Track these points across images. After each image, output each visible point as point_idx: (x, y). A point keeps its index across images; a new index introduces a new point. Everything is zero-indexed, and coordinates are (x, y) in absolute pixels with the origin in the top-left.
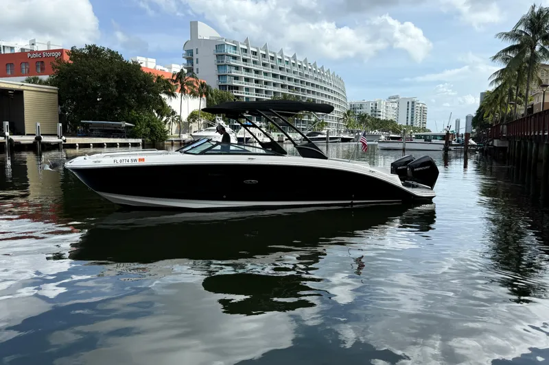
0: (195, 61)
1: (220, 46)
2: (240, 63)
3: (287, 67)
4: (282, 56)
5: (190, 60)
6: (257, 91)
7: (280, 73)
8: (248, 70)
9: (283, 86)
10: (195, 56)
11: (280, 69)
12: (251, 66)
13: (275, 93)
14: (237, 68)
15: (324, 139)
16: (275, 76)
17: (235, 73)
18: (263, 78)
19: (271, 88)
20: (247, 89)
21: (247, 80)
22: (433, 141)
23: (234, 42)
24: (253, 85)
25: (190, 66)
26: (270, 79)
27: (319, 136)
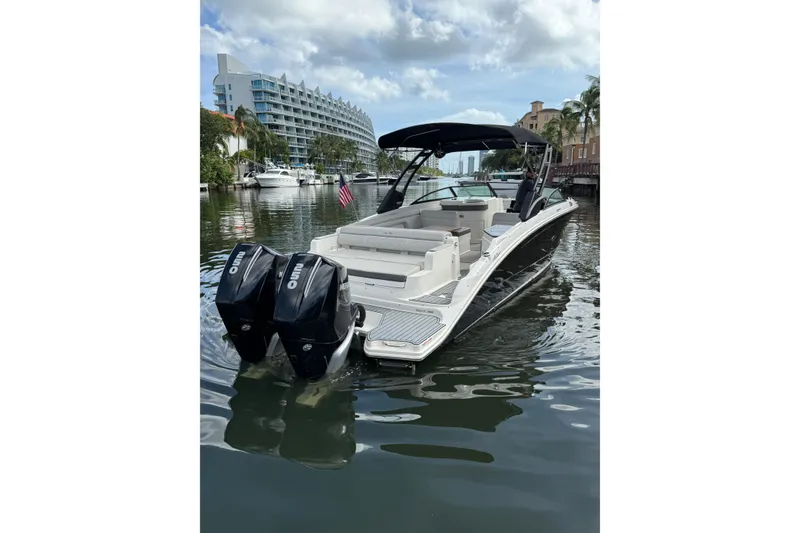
0: (228, 98)
1: (256, 82)
2: (278, 100)
3: (324, 106)
4: (318, 94)
5: (222, 96)
6: (298, 130)
7: (318, 112)
8: (286, 108)
9: (322, 125)
10: (228, 93)
11: (318, 107)
12: (289, 103)
13: (315, 132)
14: (276, 105)
15: (375, 180)
16: (313, 114)
17: (275, 111)
18: (302, 116)
19: (311, 128)
20: (288, 128)
21: (287, 118)
22: (509, 180)
23: (270, 78)
24: (293, 124)
25: (222, 102)
26: (309, 118)
27: (369, 178)
